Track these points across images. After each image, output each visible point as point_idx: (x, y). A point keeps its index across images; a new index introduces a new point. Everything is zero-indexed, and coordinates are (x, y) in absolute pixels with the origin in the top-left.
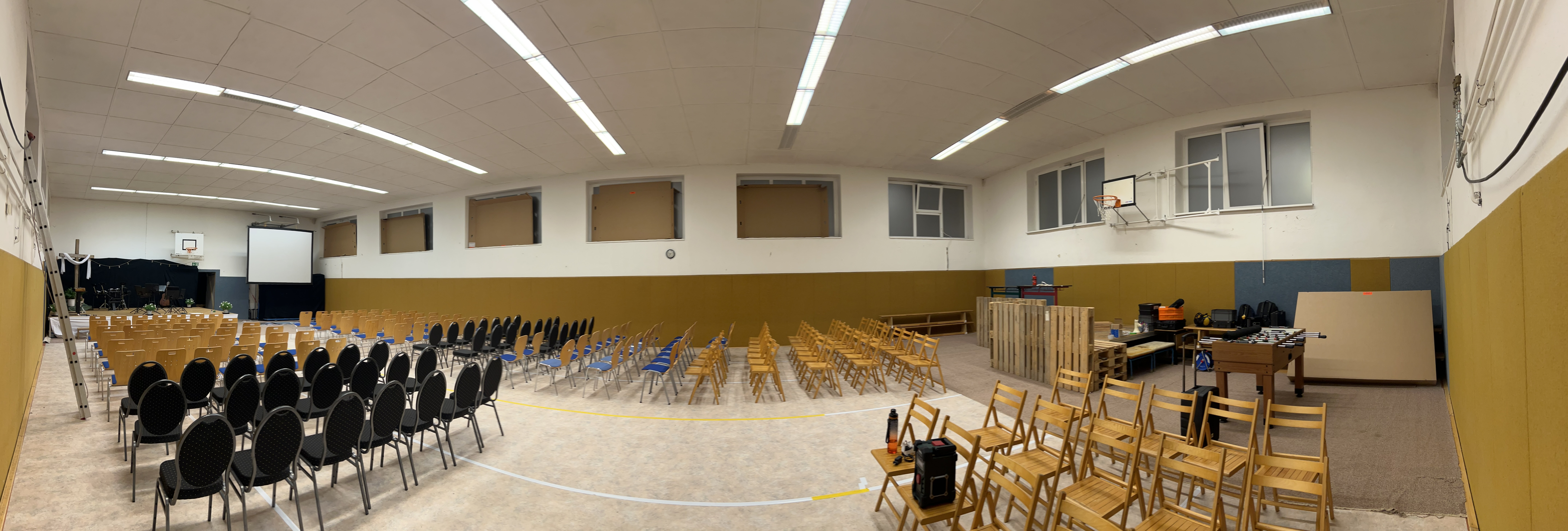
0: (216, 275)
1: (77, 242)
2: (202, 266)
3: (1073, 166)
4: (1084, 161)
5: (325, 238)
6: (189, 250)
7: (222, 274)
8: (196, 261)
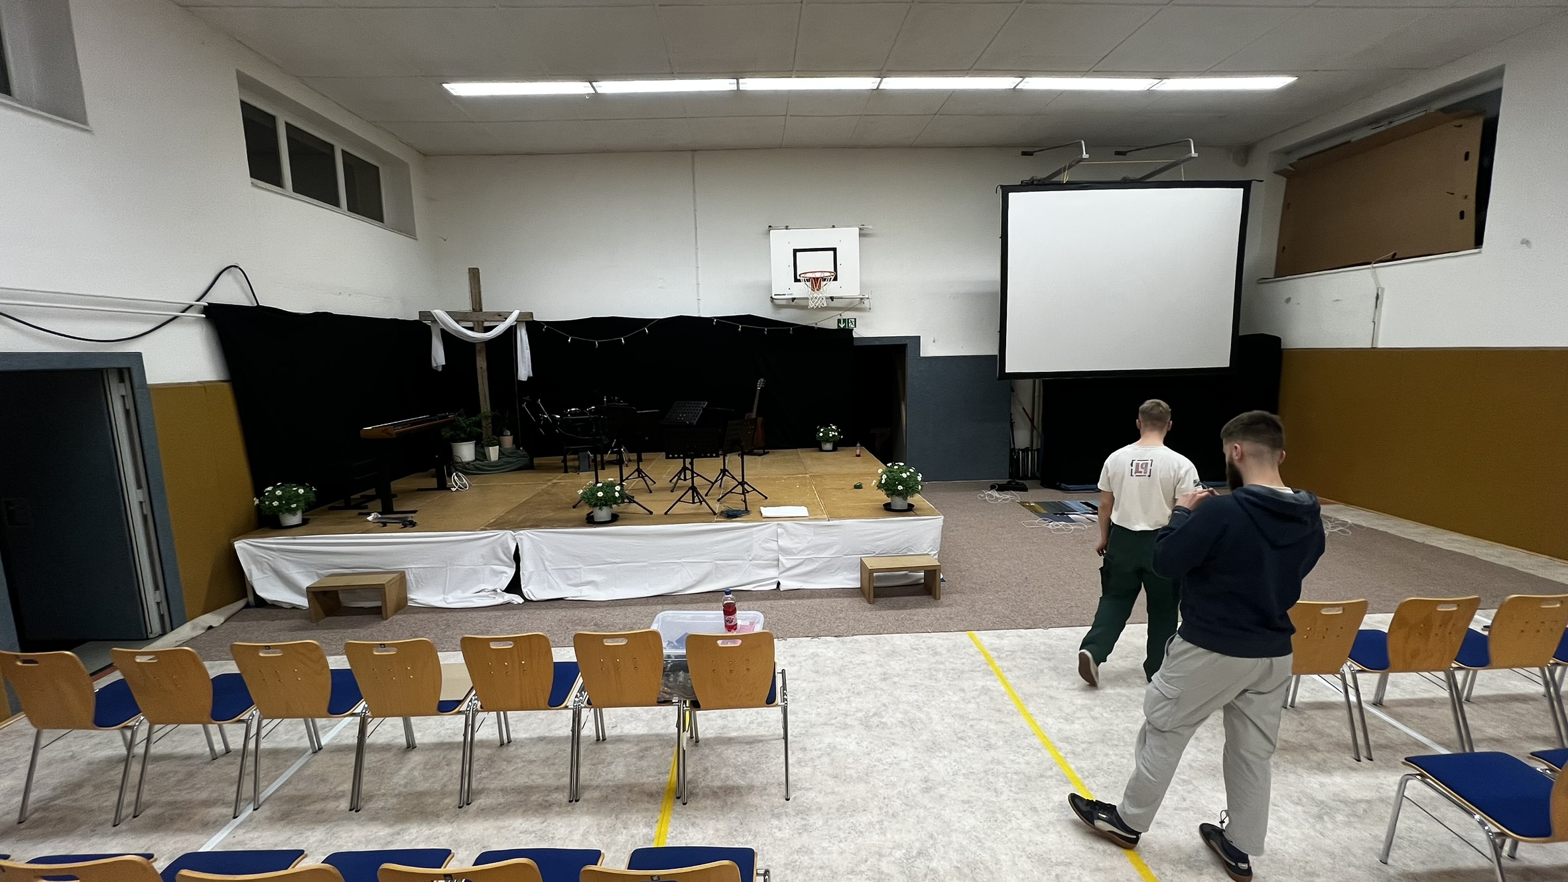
0: (909, 350)
1: (474, 274)
2: (867, 329)
5: (1286, 206)
6: (816, 282)
7: (929, 350)
8: (847, 315)
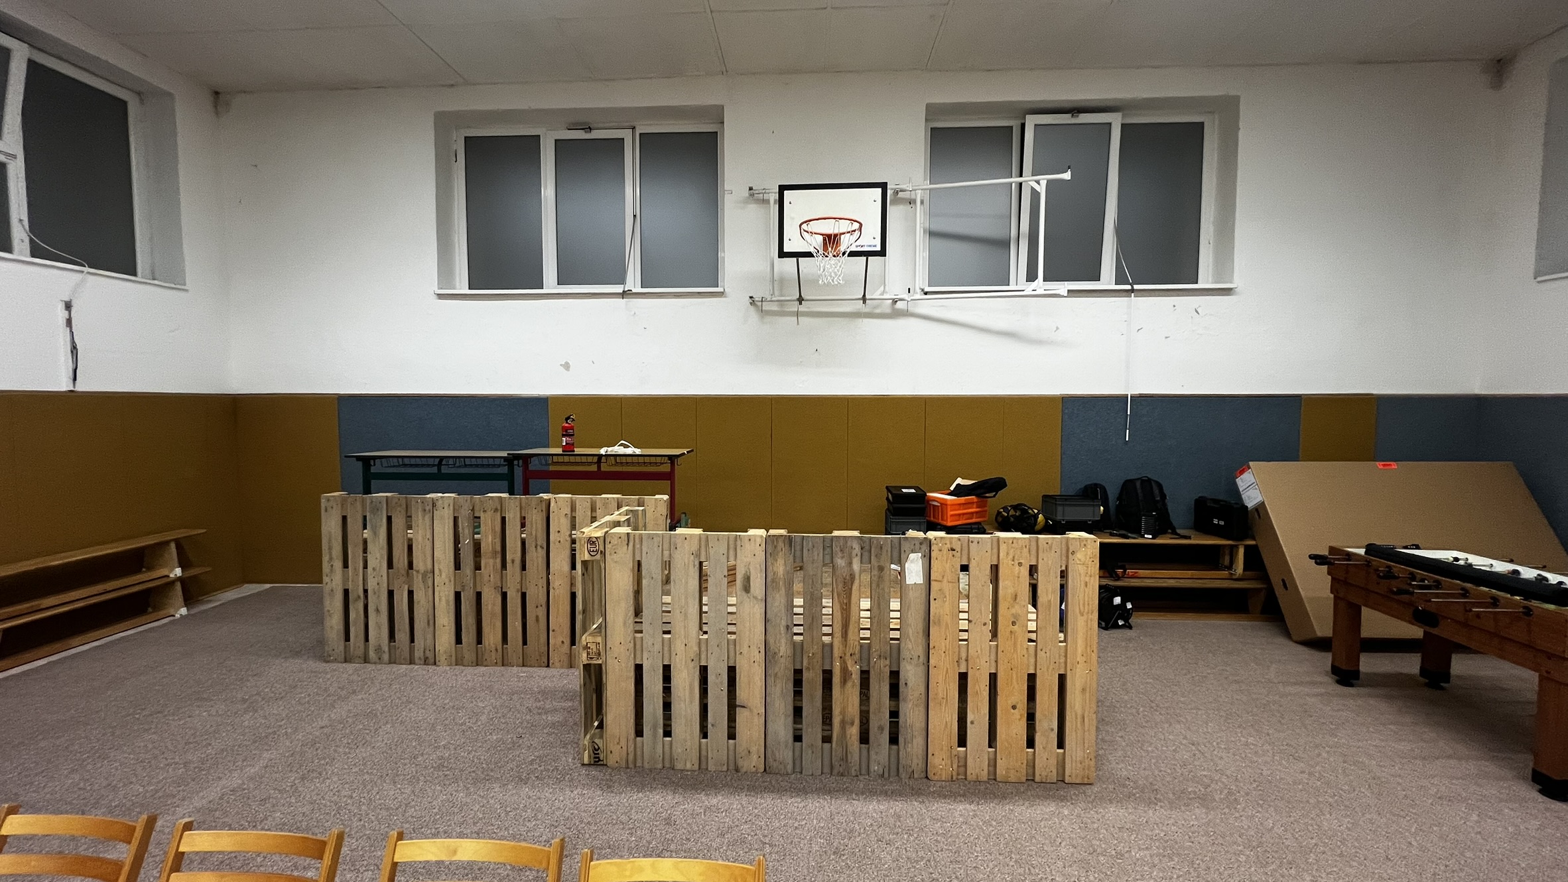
3: (595, 134)
4: (634, 128)
